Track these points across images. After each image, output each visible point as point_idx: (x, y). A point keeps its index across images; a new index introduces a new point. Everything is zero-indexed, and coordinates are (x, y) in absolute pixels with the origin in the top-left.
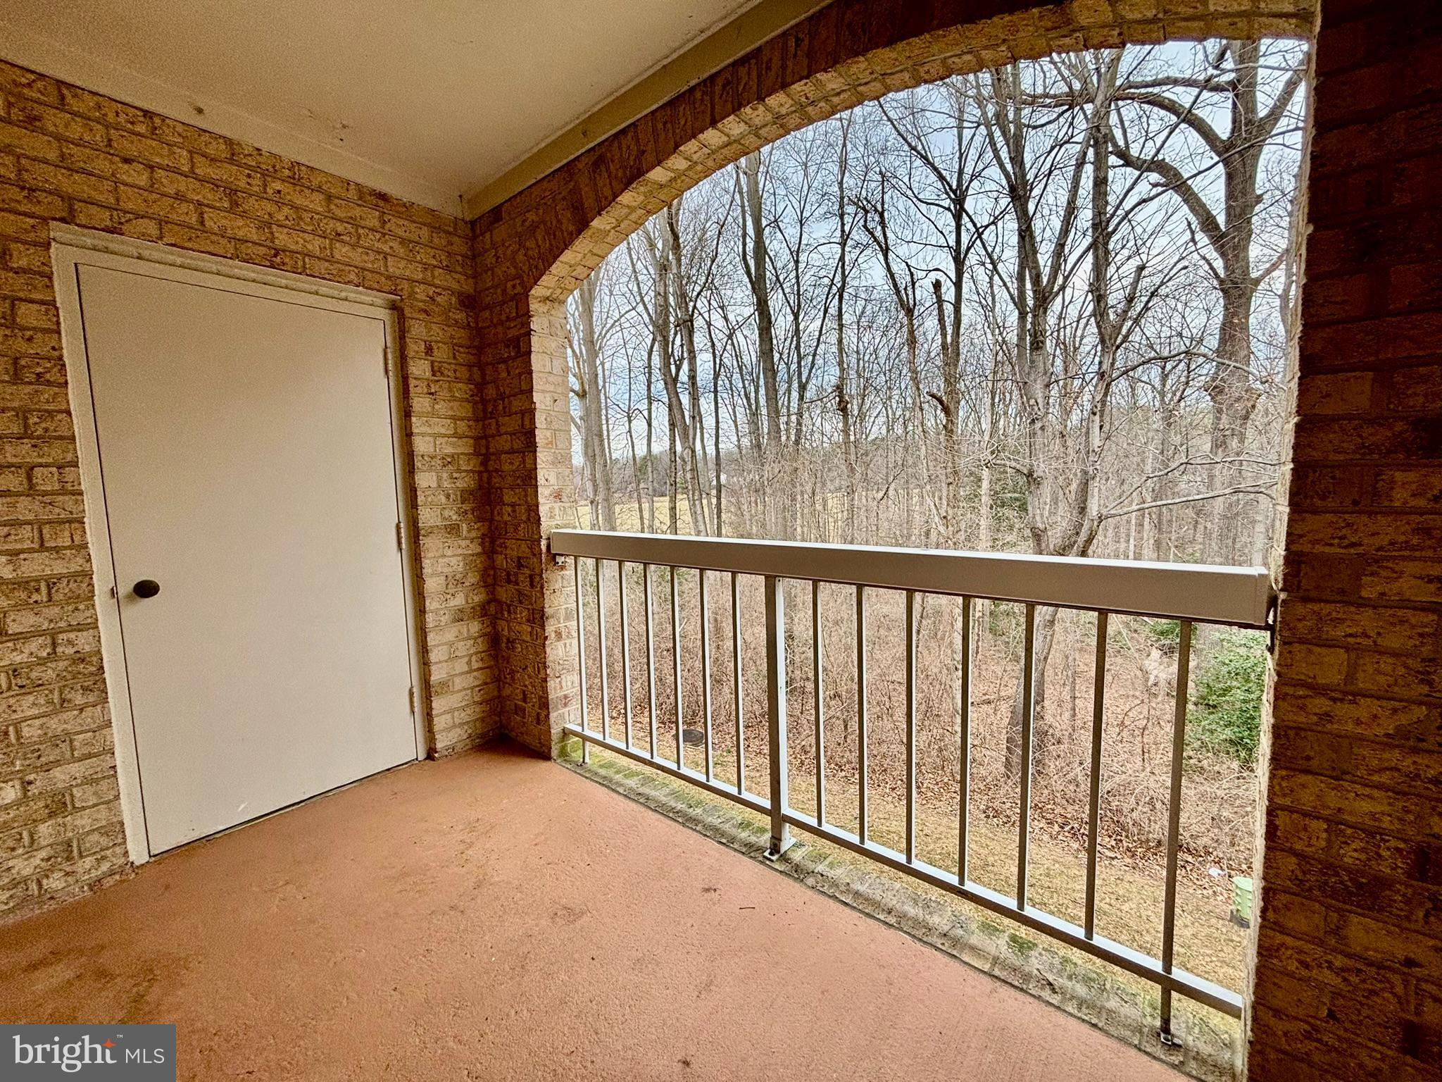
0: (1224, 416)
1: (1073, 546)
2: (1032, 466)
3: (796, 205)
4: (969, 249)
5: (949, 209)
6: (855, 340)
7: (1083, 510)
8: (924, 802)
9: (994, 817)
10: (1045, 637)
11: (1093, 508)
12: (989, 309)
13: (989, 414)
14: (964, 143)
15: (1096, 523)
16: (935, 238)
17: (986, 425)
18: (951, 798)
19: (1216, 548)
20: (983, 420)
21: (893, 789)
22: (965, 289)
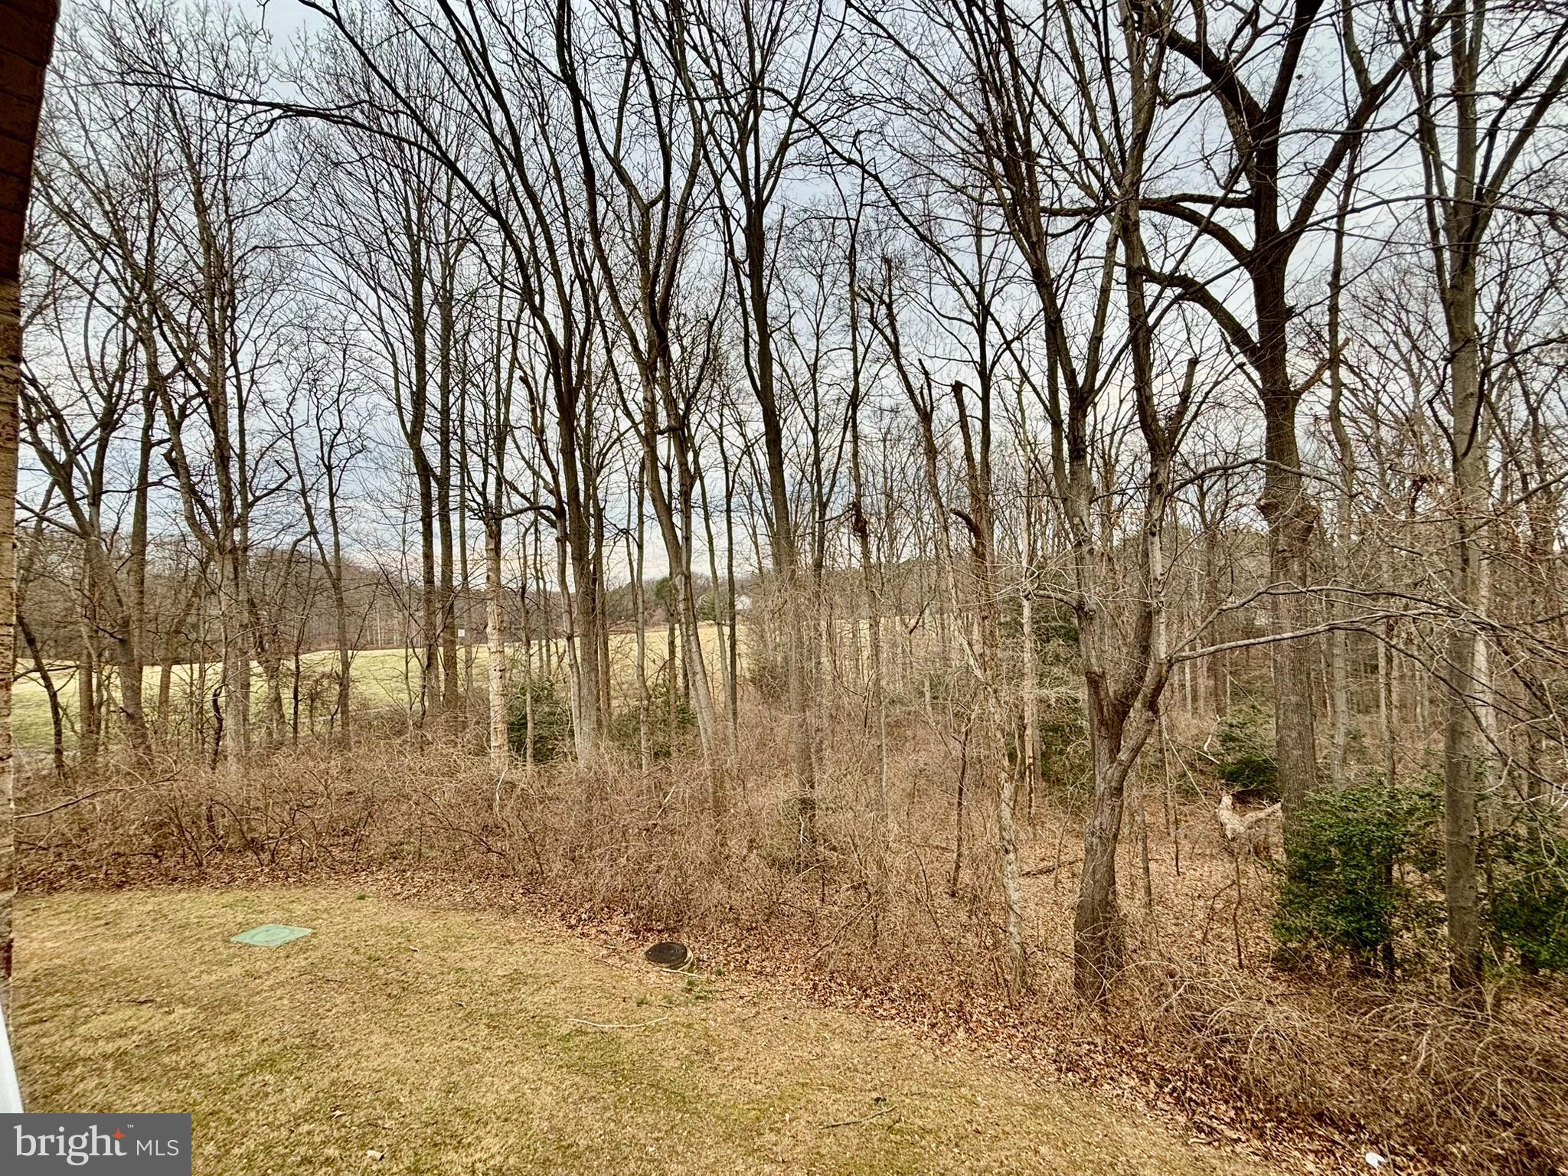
0: (1281, 537)
1: (1137, 694)
2: (1081, 597)
3: (812, 318)
4: (994, 364)
5: (972, 324)
6: (881, 458)
7: (1146, 649)
8: (975, 1045)
9: (1068, 1070)
10: (1113, 809)
11: (1161, 648)
12: (1019, 425)
13: (1025, 535)
14: (984, 260)
15: (1165, 668)
16: (960, 353)
17: (1023, 545)
18: (1010, 1037)
19: (1290, 685)
20: (1019, 541)
21: (933, 1026)
22: (993, 405)
